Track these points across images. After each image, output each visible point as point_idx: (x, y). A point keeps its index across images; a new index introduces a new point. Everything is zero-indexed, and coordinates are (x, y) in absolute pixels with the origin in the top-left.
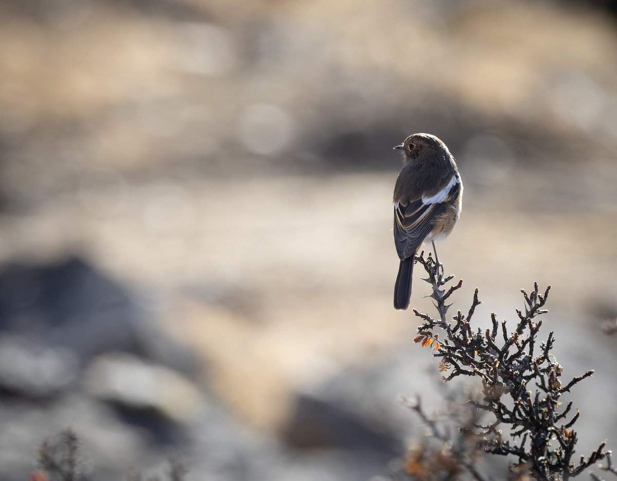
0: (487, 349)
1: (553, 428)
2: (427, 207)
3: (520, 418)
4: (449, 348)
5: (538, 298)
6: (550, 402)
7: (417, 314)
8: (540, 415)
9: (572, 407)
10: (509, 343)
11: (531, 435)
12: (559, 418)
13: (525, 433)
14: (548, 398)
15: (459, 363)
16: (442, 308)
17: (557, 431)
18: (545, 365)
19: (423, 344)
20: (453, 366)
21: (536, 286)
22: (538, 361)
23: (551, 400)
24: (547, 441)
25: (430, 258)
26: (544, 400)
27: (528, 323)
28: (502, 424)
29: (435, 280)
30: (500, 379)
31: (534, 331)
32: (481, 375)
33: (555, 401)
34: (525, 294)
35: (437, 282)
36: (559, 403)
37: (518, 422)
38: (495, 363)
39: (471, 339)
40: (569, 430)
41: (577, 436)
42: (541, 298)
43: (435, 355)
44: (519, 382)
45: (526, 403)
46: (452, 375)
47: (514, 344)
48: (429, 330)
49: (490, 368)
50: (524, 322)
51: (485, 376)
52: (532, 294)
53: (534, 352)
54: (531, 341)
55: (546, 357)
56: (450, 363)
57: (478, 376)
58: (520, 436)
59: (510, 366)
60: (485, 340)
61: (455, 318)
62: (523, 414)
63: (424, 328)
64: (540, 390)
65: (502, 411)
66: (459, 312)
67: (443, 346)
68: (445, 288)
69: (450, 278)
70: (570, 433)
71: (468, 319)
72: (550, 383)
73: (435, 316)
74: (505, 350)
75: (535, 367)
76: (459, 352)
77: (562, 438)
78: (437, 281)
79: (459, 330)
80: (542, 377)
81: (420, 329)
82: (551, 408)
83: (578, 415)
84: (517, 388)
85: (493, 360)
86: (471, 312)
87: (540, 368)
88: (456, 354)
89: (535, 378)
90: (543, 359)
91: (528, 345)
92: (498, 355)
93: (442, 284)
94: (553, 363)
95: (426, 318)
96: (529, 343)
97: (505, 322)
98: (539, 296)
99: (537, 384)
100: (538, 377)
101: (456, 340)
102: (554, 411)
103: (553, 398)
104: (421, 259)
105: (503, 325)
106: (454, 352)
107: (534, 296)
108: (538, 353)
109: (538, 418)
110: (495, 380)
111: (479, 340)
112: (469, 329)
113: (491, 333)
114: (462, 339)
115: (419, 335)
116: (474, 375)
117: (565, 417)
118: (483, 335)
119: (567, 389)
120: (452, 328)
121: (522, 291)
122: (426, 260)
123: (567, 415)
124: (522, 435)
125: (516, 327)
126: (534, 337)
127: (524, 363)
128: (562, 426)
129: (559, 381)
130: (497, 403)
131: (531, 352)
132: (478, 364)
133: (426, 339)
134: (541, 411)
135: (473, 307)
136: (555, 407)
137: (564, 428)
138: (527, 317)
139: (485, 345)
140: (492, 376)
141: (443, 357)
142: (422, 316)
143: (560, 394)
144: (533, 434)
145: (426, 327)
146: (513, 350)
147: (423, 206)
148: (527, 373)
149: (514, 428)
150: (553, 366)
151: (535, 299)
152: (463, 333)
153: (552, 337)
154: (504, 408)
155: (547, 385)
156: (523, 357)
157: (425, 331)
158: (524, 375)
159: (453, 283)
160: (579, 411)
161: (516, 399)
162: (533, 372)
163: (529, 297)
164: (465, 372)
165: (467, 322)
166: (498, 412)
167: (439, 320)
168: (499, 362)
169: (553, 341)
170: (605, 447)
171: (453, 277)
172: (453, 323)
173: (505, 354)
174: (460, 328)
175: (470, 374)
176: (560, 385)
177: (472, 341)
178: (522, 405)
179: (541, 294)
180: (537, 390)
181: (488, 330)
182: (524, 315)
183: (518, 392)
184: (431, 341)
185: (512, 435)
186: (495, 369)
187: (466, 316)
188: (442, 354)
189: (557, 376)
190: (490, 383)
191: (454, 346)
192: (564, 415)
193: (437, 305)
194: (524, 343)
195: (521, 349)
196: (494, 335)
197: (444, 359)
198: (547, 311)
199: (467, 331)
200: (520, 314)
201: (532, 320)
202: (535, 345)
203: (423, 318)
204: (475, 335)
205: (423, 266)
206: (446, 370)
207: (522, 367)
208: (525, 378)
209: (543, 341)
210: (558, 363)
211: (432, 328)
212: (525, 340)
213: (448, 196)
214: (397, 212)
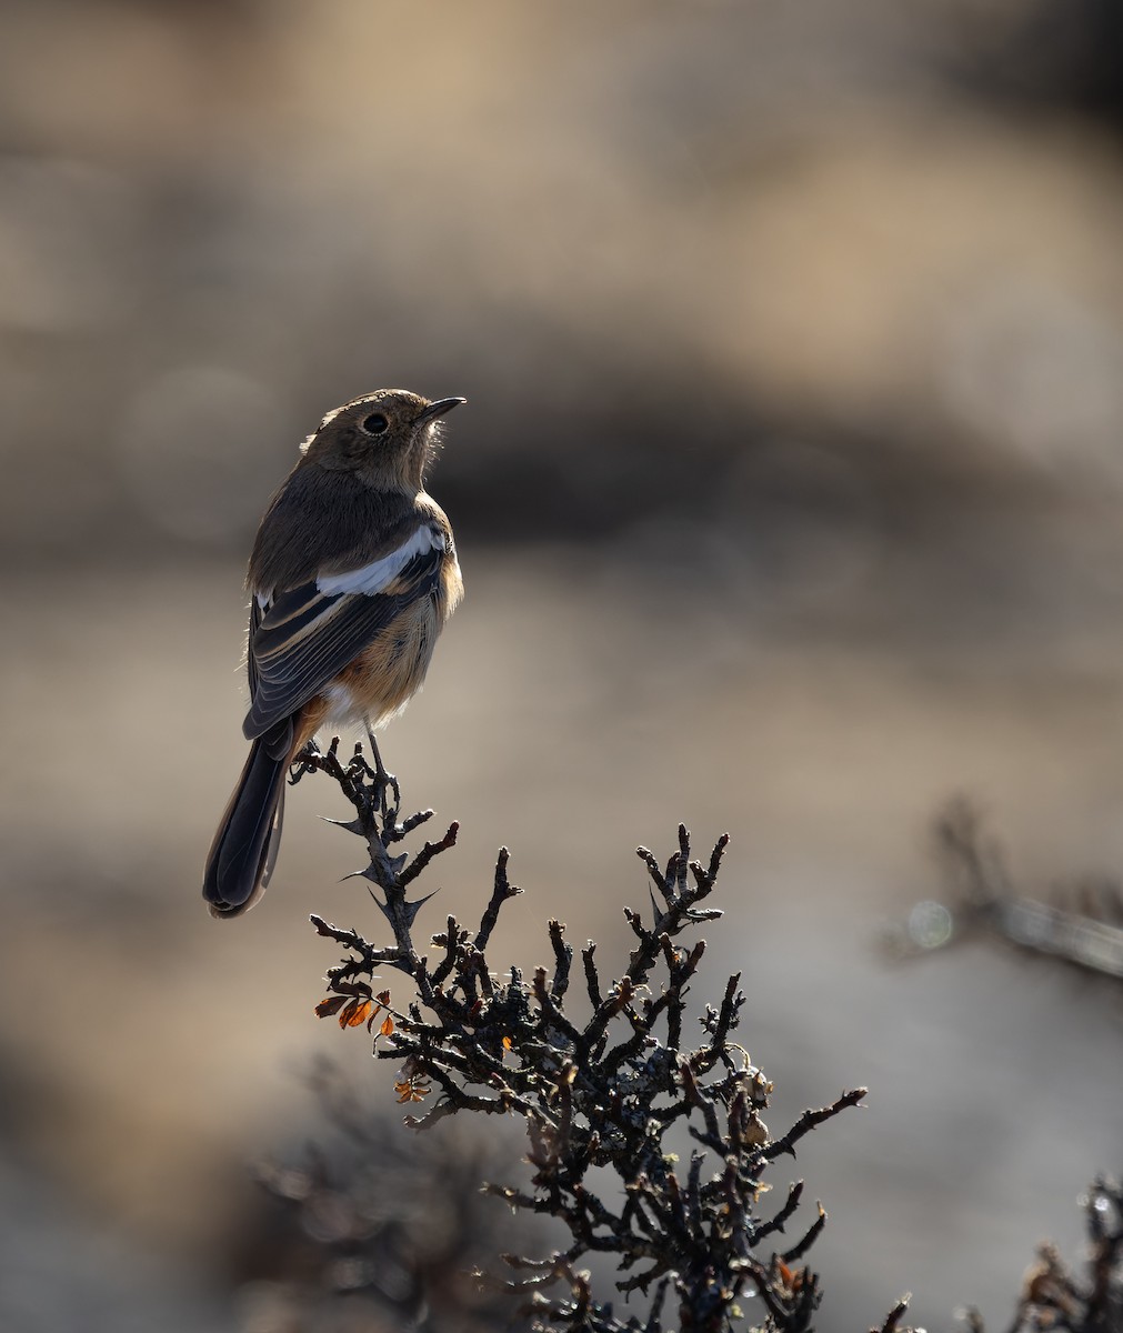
0: (539, 1031)
1: (745, 1263)
2: (328, 601)
3: (645, 1236)
4: (425, 1032)
5: (690, 873)
6: (736, 1186)
7: (324, 931)
8: (706, 1226)
9: (800, 1200)
10: (604, 1013)
11: (680, 1283)
12: (763, 1231)
13: (662, 1278)
14: (729, 1174)
15: (456, 1077)
16: (400, 913)
17: (758, 1269)
18: (716, 1076)
19: (345, 1021)
20: (437, 1086)
21: (683, 838)
22: (694, 1062)
23: (738, 1180)
24: (729, 1302)
25: (359, 761)
26: (717, 1178)
27: (662, 952)
28: (591, 1255)
29: (375, 827)
30: (581, 1121)
31: (680, 974)
32: (522, 1108)
33: (749, 1181)
34: (650, 861)
35: (380, 831)
36: (763, 1188)
37: (639, 1249)
38: (566, 1072)
39: (490, 1000)
40: (795, 1269)
41: (820, 1287)
42: (698, 873)
43: (383, 1055)
44: (640, 1126)
45: (660, 1190)
46: (437, 1113)
47: (621, 1014)
48: (363, 977)
49: (549, 1089)
50: (650, 947)
51: (535, 1112)
52: (672, 862)
53: (682, 1038)
54: (672, 1004)
55: (718, 1052)
56: (428, 1077)
57: (514, 1113)
58: (644, 1289)
59: (610, 1081)
60: (534, 1005)
61: (439, 941)
62: (654, 1222)
63: (345, 972)
64: (707, 1152)
65: (590, 1216)
66: (451, 922)
67: (404, 1025)
68: (407, 848)
69: (420, 819)
70: (797, 1277)
71: (481, 941)
72: (733, 1130)
73: (382, 938)
74: (595, 1033)
75: (688, 1078)
76: (454, 1042)
77: (775, 1291)
78: (379, 823)
79: (454, 974)
80: (709, 1112)
81: (335, 975)
82: (739, 1202)
83: (820, 1224)
84: (631, 1147)
85: (558, 1062)
86: (489, 921)
87: (700, 1085)
88: (446, 1049)
89: (690, 1113)
90: (710, 1057)
91: (663, 1017)
92: (572, 1049)
93: (397, 837)
94: (743, 1070)
95: (351, 941)
96: (666, 1009)
97: (592, 949)
98: (693, 866)
99: (693, 1131)
100: (695, 1110)
102: (750, 1212)
103: (745, 1172)
104: (330, 765)
105: (588, 956)
106: (440, 1044)
107: (677, 866)
108: (695, 1042)
109: (700, 1233)
110: (565, 1121)
111: (516, 1002)
112: (483, 971)
113: (549, 981)
114: (463, 1002)
115: (333, 994)
116: (502, 1110)
117: (782, 1230)
118: (527, 986)
119: (785, 1146)
120: (431, 969)
121: (642, 854)
122: (345, 766)
123: (787, 1224)
124: (653, 1286)
125: (627, 963)
126: (682, 991)
127: (652, 1069)
128: (774, 1256)
129: (761, 1123)
130: (574, 1192)
131: (673, 1039)
132: (513, 1079)
133: (354, 1004)
134: (708, 1215)
135: (494, 906)
136: (750, 1200)
137: (779, 1260)
138: (658, 932)
139: (531, 1019)
140: (558, 1112)
141: (405, 1059)
142: (339, 937)
143: (764, 1160)
144: (686, 1282)
145: (352, 968)
146: (618, 1032)
148: (663, 1101)
149: (625, 1266)
150: (741, 1076)
151: (683, 876)
152: (465, 982)
153: (737, 991)
154: (593, 1203)
155: (724, 1137)
156: (648, 1053)
157: (349, 981)
158: (654, 1105)
159: (432, 833)
160: (823, 1211)
161: (629, 1176)
162: (682, 1095)
163: (662, 871)
164: (475, 1104)
165: (477, 951)
166: (575, 1219)
167: (390, 948)
168: (575, 1068)
169: (739, 1002)
170: (906, 1316)
171: (429, 815)
172: (435, 957)
173: (594, 1048)
174: (454, 970)
175: (489, 1107)
176: (762, 1136)
177: (493, 1006)
178: (649, 1197)
179: (699, 859)
180: (695, 1152)
181: (541, 972)
182: (648, 925)
183: (637, 1157)
184: (370, 1008)
185: (620, 1286)
186: (564, 1089)
187: (473, 934)
188: (404, 1049)
189: (753, 1108)
190: (549, 1133)
191: (439, 1024)
192: (777, 1224)
193: (384, 902)
194: (652, 1009)
195: (641, 1029)
196: (561, 987)
197: (408, 1063)
198: (719, 911)
199: (478, 978)
200: (636, 921)
201: (674, 941)
202: (684, 1015)
203: (341, 943)
204: (503, 992)
205: (336, 783)
206: (416, 1100)
207: (646, 1083)
208: (658, 1114)
209: (708, 1004)
210: (757, 1071)
211: (371, 973)
212: (654, 1001)
213: (398, 580)
214: (263, 614)
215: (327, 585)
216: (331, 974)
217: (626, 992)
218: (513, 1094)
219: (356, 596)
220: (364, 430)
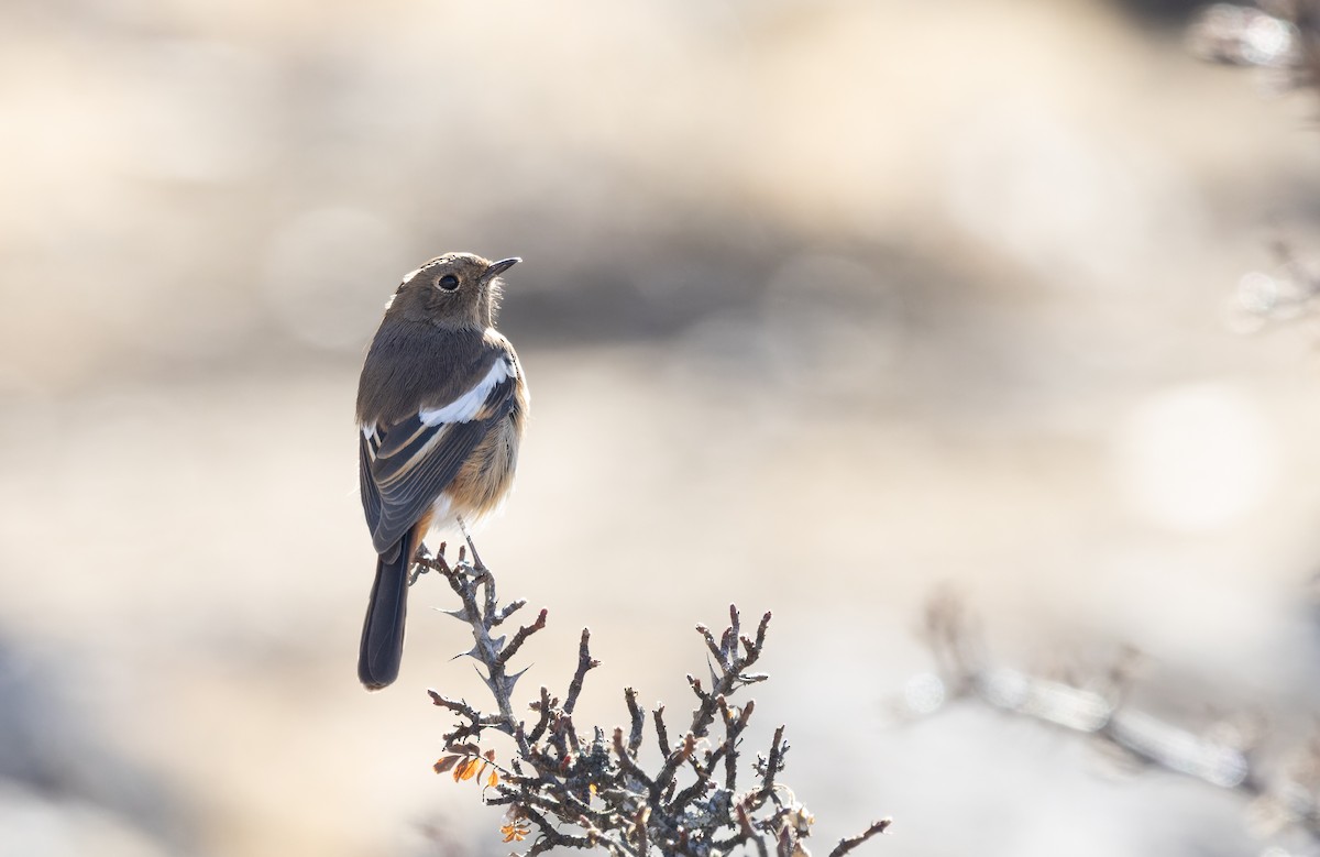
0: (619, 779)
2: (432, 431)
4: (524, 782)
5: (741, 644)
7: (438, 701)
10: (672, 764)
15: (552, 819)
16: (501, 684)
18: (767, 812)
19: (459, 774)
20: (536, 827)
21: (734, 615)
22: (748, 802)
27: (719, 710)
29: (477, 613)
30: (656, 854)
31: (735, 728)
32: (606, 843)
34: (708, 636)
35: (482, 618)
38: (641, 813)
39: (578, 755)
42: (748, 644)
43: (491, 802)
46: (536, 850)
47: (686, 763)
48: (472, 739)
49: (628, 827)
50: (709, 707)
51: (616, 847)
52: (726, 635)
53: (737, 781)
54: (729, 753)
55: (767, 792)
56: (528, 820)
57: (600, 848)
59: (679, 819)
60: (614, 758)
61: (534, 706)
63: (458, 735)
66: (544, 691)
67: (507, 777)
68: (506, 631)
69: (515, 607)
71: (569, 706)
73: (486, 705)
74: (666, 779)
75: (743, 817)
76: (549, 790)
78: (483, 614)
79: (547, 734)
80: (760, 842)
81: (449, 738)
85: (635, 804)
86: (575, 689)
87: (753, 819)
88: (543, 795)
89: (744, 843)
90: (762, 795)
91: (721, 763)
92: (646, 793)
93: (497, 622)
94: (786, 807)
95: (461, 709)
96: (723, 758)
97: (661, 710)
98: (743, 639)
100: (750, 841)
101: (540, 760)
104: (440, 564)
105: (658, 716)
106: (537, 792)
107: (730, 639)
108: (748, 783)
111: (599, 757)
112: (571, 730)
113: (626, 739)
114: (555, 757)
115: (448, 754)
116: (590, 846)
118: (607, 743)
120: (528, 731)
121: (700, 630)
122: (452, 566)
125: (691, 721)
126: (736, 742)
127: (713, 808)
129: (805, 849)
131: (730, 781)
132: (598, 819)
133: (465, 761)
135: (579, 676)
138: (715, 694)
139: (612, 769)
140: (636, 846)
141: (508, 806)
142: (452, 706)
145: (463, 732)
146: (685, 778)
147: (421, 430)
148: (723, 834)
150: (786, 812)
151: (735, 646)
152: (557, 741)
153: (782, 741)
156: (711, 794)
157: (461, 743)
158: (715, 838)
159: (525, 618)
162: (738, 829)
163: (718, 643)
164: (567, 841)
165: (565, 715)
167: (494, 714)
168: (649, 809)
169: (784, 750)
171: (522, 603)
172: (529, 720)
173: (665, 791)
174: (548, 731)
175: (580, 843)
177: (581, 760)
179: (748, 632)
181: (619, 731)
182: (707, 688)
184: (478, 765)
186: (640, 827)
187: (563, 699)
188: (509, 797)
189: (798, 837)
191: (536, 776)
193: (488, 676)
194: (712, 758)
195: (704, 774)
196: (636, 742)
197: (511, 809)
198: (765, 675)
199: (567, 736)
200: (697, 686)
201: (728, 700)
202: (738, 762)
203: (453, 711)
204: (588, 747)
205: (444, 579)
206: (518, 839)
207: (709, 820)
208: (719, 845)
209: (759, 753)
210: (800, 806)
211: (479, 735)
212: (713, 751)
213: (485, 407)
214: (370, 445)
215: (429, 417)
216: (445, 737)
217: (690, 745)
218: (598, 832)
219: (455, 424)
220: (439, 288)
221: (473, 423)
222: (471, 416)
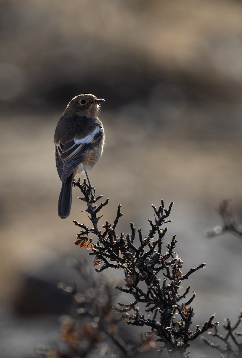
0: (128, 249)
1: (176, 306)
2: (77, 146)
3: (152, 299)
4: (100, 248)
5: (164, 211)
6: (174, 287)
7: (76, 224)
8: (167, 296)
9: (189, 290)
10: (143, 245)
11: (160, 310)
12: (181, 298)
13: (156, 309)
14: (172, 284)
15: (108, 259)
16: (95, 220)
17: (179, 307)
18: (170, 260)
19: (81, 246)
20: (103, 262)
21: (162, 203)
22: (164, 257)
23: (174, 286)
24: (172, 315)
25: (85, 183)
26: (169, 285)
27: (157, 230)
28: (139, 303)
29: (89, 199)
30: (137, 271)
31: (161, 236)
32: (123, 267)
33: (177, 286)
34: (155, 208)
36: (180, 287)
37: (151, 302)
38: (134, 259)
39: (116, 241)
40: (187, 307)
41: (194, 311)
42: (166, 211)
43: (90, 254)
44: (152, 272)
45: (156, 288)
46: (103, 268)
47: (147, 245)
48: (85, 235)
49: (130, 263)
50: (155, 229)
51: (126, 269)
52: (160, 208)
53: (162, 251)
54: (159, 242)
55: (170, 254)
56: (101, 260)
57: (121, 269)
58: (152, 311)
59: (144, 261)
60: (126, 243)
61: (104, 227)
62: (155, 295)
63: (81, 234)
64: (167, 279)
65: (139, 294)
66: (107, 222)
67: (95, 247)
68: (96, 205)
69: (100, 197)
70: (188, 309)
71: (114, 227)
72: (173, 273)
73: (90, 225)
74: (141, 249)
75: (163, 261)
76: (107, 251)
77: (183, 313)
78: (90, 199)
79: (107, 235)
80: (167, 269)
82: (174, 291)
83: (194, 296)
84: (149, 277)
85: (132, 257)
86: (116, 222)
87: (166, 262)
89: (163, 269)
90: (168, 255)
92: (135, 253)
93: (94, 202)
95: (83, 227)
96: (158, 244)
97: (141, 229)
98: (165, 209)
99: (164, 274)
100: (164, 269)
101: (105, 243)
102: (177, 293)
103: (176, 284)
104: (78, 184)
105: (139, 231)
106: (104, 252)
107: (161, 209)
108: (165, 252)
109: (165, 298)
110: (133, 271)
111: (122, 243)
112: (114, 234)
113: (130, 237)
114: (109, 242)
115: (78, 239)
116: (118, 268)
117: (185, 298)
118: (125, 238)
119: (186, 277)
120: (102, 234)
121: (153, 206)
122: (82, 185)
123: (186, 296)
124: (154, 311)
125: (149, 233)
126: (162, 240)
127: (154, 258)
128: (183, 304)
129: (180, 271)
130: (135, 288)
131: (160, 251)
132: (121, 260)
133: (83, 242)
134: (167, 294)
135: (117, 218)
136: (177, 290)
137: (184, 305)
138: (156, 225)
139: (126, 246)
140: (132, 269)
141: (95, 255)
142: (80, 226)
143: (181, 281)
144: (162, 311)
145: (83, 233)
146: (147, 249)
147: (75, 145)
148: (157, 266)
149: (147, 306)
150: (176, 260)
151: (162, 212)
152: (110, 237)
153: (175, 240)
154: (140, 291)
155: (171, 275)
156: (154, 254)
157: (82, 236)
158: (155, 267)
160: (195, 293)
161: (149, 285)
162: (161, 265)
163: (157, 210)
164: (112, 266)
165: (113, 230)
166: (136, 295)
167: (92, 228)
168: (136, 258)
169: (176, 242)
170: (214, 318)
171: (102, 196)
172: (103, 231)
173: (141, 252)
174: (108, 234)
175: (116, 267)
176: (181, 274)
177: (116, 243)
178: (153, 289)
179: (166, 208)
180: (164, 279)
181: (128, 235)
182: (154, 223)
183: (151, 280)
184: (87, 243)
185: (146, 311)
186: (133, 263)
187: (112, 225)
189: (178, 268)
190: (130, 274)
191: (104, 247)
192: (184, 296)
193: (91, 217)
194: (154, 244)
195: (152, 249)
196: (133, 238)
197: (96, 256)
198: (171, 220)
199: (113, 236)
200: (151, 222)
201: (160, 227)
202: (162, 245)
203: (80, 227)
204: (119, 239)
205: (79, 189)
206: (98, 265)
207: (153, 262)
208: (156, 269)
209: (168, 243)
210: (180, 259)
211: (88, 234)
212: (155, 242)
213: (93, 139)
214: (58, 149)
215: (77, 142)
216: (78, 235)
217: (148, 240)
218: (121, 264)
219: (85, 144)
220: (80, 103)
221: (90, 144)
222: (89, 142)
